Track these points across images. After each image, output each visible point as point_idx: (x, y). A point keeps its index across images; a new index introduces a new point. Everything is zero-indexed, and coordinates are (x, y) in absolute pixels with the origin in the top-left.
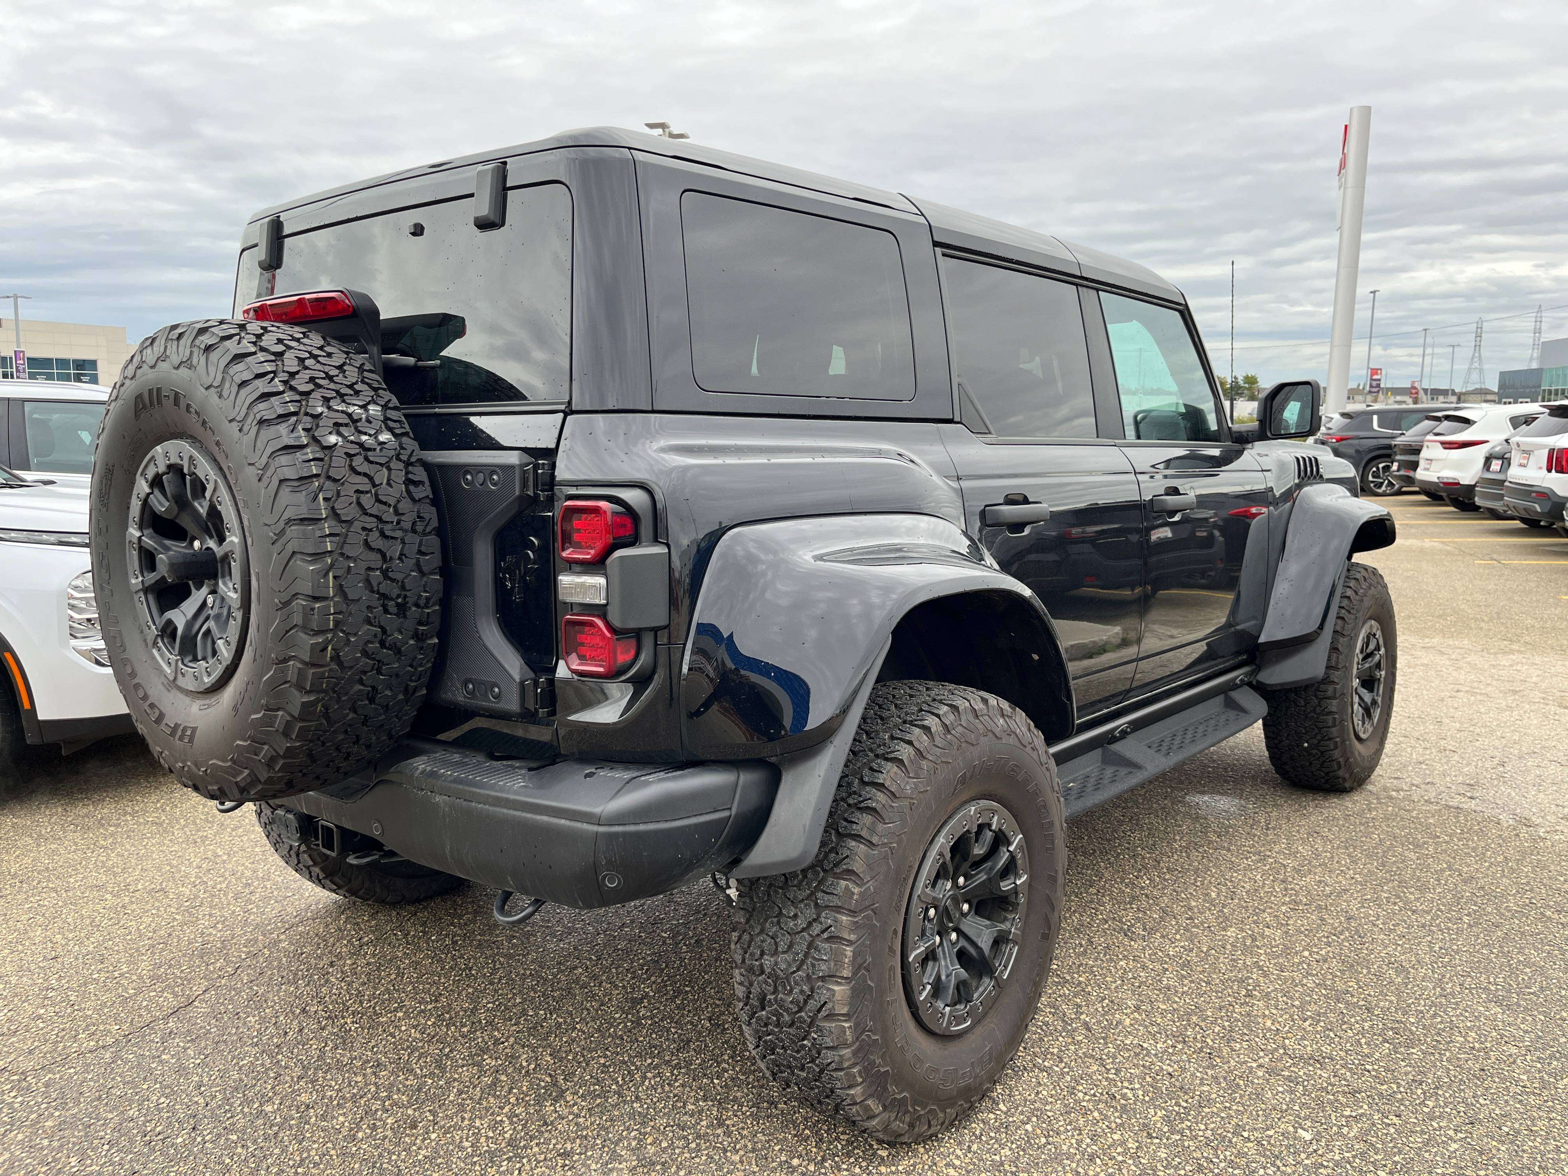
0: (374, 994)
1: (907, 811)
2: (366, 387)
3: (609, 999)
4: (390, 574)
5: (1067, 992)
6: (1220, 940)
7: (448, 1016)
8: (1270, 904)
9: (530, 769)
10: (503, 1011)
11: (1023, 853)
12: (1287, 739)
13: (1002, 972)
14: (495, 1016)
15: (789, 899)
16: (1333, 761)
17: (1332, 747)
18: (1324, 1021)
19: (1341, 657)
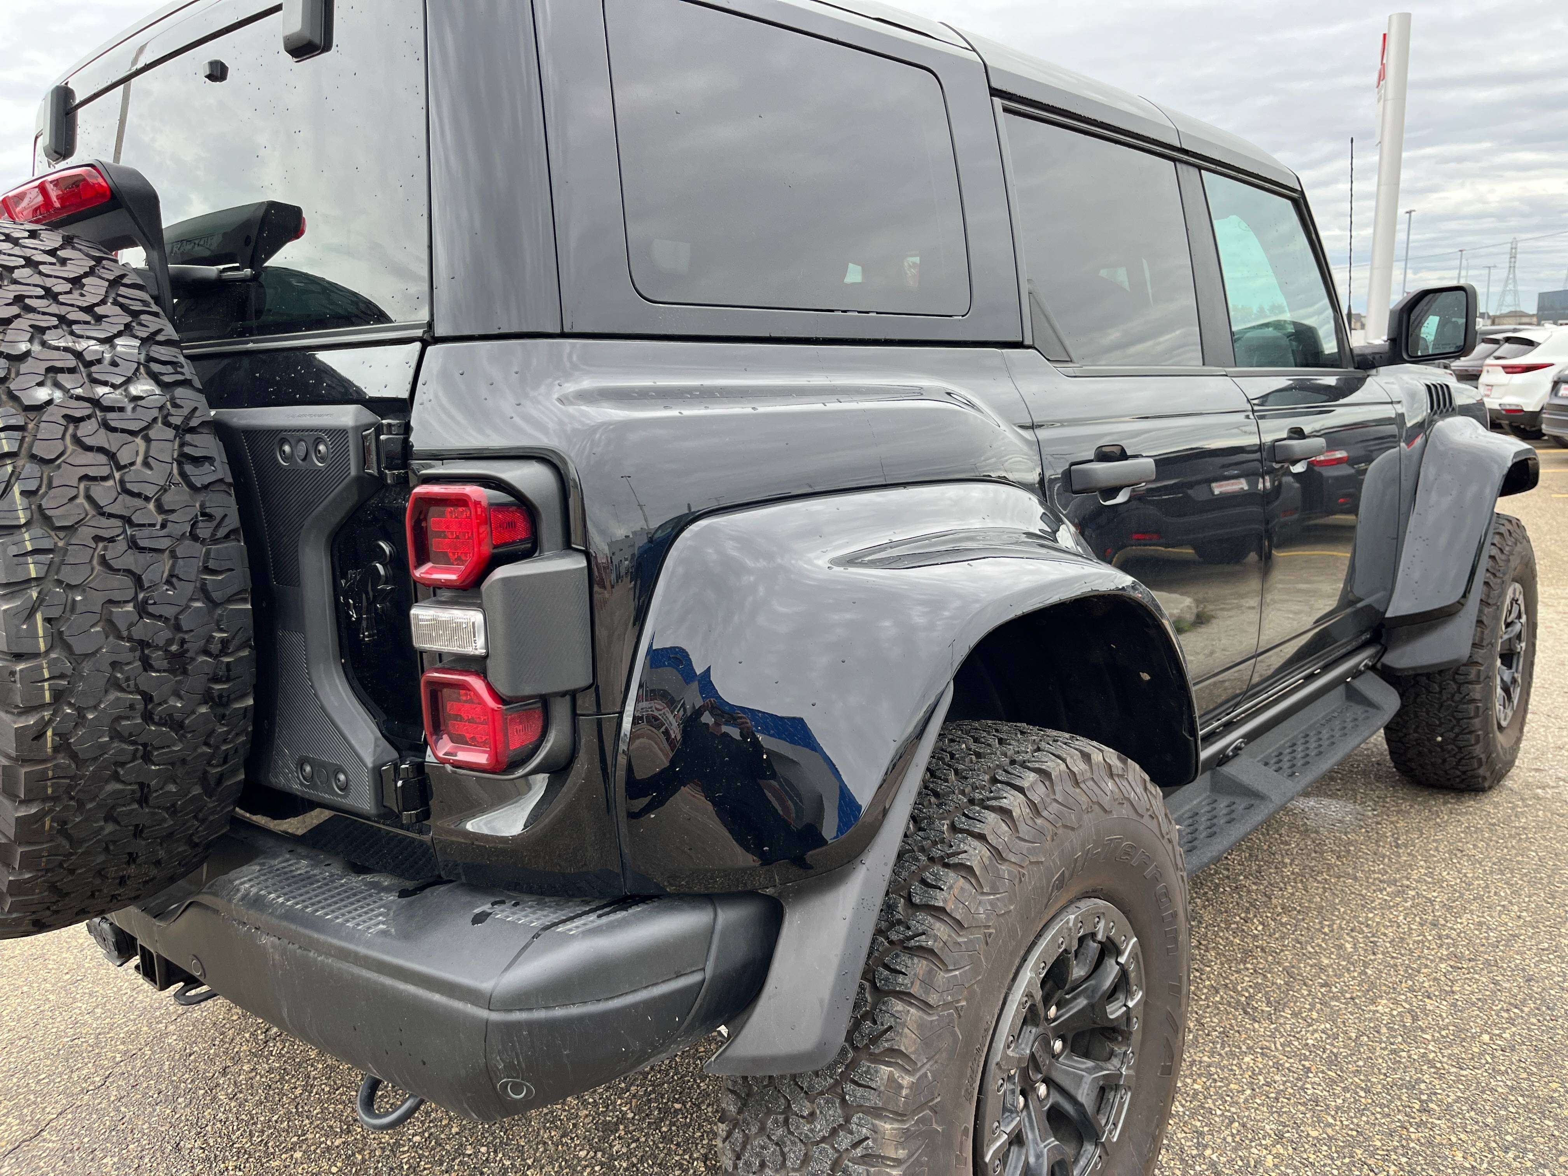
0: (270, 1121)
1: (980, 947)
2: (117, 310)
3: (574, 1125)
4: (151, 609)
5: (1181, 1109)
6: (1370, 1020)
7: (359, 1157)
8: (1424, 961)
9: (403, 894)
10: (433, 1149)
11: (1138, 962)
12: (1416, 731)
13: (1110, 1132)
14: (421, 1157)
15: (802, 1088)
16: (1473, 758)
17: (1473, 742)
18: (1532, 1151)
19: (1486, 632)
